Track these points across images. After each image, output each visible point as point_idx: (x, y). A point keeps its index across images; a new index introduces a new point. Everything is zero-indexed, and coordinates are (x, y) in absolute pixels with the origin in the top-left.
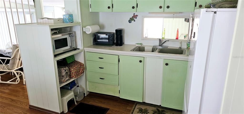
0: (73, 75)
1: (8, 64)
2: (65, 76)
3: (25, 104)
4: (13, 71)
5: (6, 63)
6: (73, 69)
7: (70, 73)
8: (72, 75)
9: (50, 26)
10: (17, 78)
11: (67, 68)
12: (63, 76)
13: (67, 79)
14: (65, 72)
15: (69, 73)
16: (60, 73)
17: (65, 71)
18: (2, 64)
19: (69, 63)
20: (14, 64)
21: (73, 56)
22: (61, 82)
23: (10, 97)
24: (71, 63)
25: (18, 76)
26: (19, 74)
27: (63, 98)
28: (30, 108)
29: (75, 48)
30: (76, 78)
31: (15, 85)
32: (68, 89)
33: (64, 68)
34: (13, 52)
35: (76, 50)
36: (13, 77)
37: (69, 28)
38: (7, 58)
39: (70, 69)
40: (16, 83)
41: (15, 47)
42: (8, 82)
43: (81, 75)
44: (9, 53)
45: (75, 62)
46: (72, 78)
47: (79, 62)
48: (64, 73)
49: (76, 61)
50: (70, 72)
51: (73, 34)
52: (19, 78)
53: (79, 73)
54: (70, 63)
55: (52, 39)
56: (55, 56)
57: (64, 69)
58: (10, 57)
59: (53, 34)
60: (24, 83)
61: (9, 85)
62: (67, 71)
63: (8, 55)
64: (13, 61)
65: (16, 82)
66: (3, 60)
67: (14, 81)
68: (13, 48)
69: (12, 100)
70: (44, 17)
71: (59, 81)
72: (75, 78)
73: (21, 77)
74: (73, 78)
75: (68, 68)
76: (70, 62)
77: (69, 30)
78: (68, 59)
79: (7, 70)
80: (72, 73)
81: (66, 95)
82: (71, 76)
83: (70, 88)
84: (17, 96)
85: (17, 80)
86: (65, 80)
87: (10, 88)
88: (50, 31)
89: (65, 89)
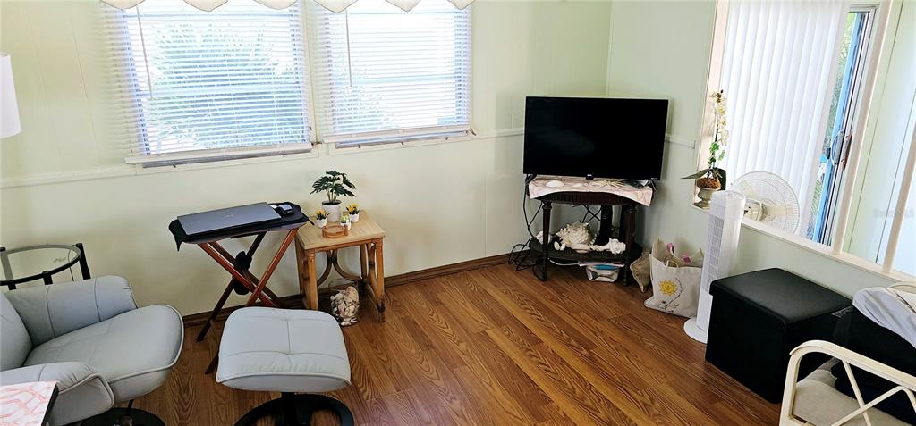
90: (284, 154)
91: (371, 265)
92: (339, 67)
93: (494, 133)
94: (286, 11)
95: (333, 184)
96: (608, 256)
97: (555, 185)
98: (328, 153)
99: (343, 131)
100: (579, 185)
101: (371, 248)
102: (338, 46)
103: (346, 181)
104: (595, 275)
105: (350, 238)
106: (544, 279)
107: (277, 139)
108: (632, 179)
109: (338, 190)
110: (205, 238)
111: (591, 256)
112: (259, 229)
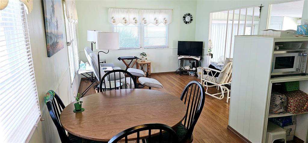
0: (292, 109)
1: (217, 77)
2: (279, 107)
3: (224, 123)
4: (220, 85)
5: (215, 76)
6: (293, 101)
7: (287, 105)
8: (289, 108)
9: (275, 39)
10: (222, 94)
11: (284, 97)
12: (276, 105)
13: (281, 111)
14: (281, 101)
15: (285, 105)
16: (273, 100)
17: (280, 99)
18: (212, 76)
19: (288, 91)
20: (222, 78)
21: (297, 83)
22: (271, 112)
23: (212, 111)
24: (292, 91)
25: (223, 92)
26: (225, 90)
27: (270, 133)
28: (227, 128)
29: (304, 72)
30: (295, 114)
31: (218, 100)
32: (279, 125)
33: (281, 96)
34: (225, 65)
35: (305, 75)
36: (218, 92)
37: (301, 44)
38: (217, 71)
39: (288, 100)
40: (220, 99)
41: (228, 60)
42: (213, 95)
43: (305, 112)
44: (220, 66)
45: (298, 92)
46: (288, 112)
47: (305, 94)
48: (278, 102)
49: (300, 91)
50: (288, 103)
51: (305, 52)
52: (223, 94)
53: (301, 109)
54: (290, 92)
55: (274, 55)
56: (272, 77)
57: (279, 96)
58: (220, 71)
59: (275, 49)
60: (227, 102)
61: (213, 98)
62: (283, 100)
63: (219, 68)
64: (222, 75)
65: (220, 97)
66: (214, 72)
67: (219, 96)
68: (226, 61)
69: (212, 114)
70: (268, 29)
71: (269, 110)
72: (293, 114)
73: (226, 94)
74: (291, 112)
75: (286, 97)
76: (290, 90)
77: (300, 47)
78: (289, 85)
79: (215, 83)
80: (290, 105)
81: (275, 132)
82: (288, 110)
83: (282, 125)
84: (218, 112)
85: (221, 96)
86: (277, 110)
87: (213, 101)
88: (274, 45)
89: (274, 123)
90: (135, 49)
91: (149, 69)
92: (145, 36)
93: (172, 48)
94: (137, 26)
95: (144, 54)
96: (193, 71)
97: (183, 57)
98: (142, 49)
99: (146, 45)
100: (187, 57)
101: (149, 65)
102: (145, 32)
103: (145, 54)
104: (190, 74)
105: (145, 62)
106: (181, 75)
107: (135, 47)
108: (197, 56)
109: (144, 55)
110: (123, 59)
111: (189, 71)
112: (132, 59)
